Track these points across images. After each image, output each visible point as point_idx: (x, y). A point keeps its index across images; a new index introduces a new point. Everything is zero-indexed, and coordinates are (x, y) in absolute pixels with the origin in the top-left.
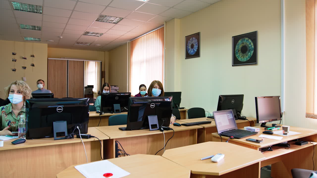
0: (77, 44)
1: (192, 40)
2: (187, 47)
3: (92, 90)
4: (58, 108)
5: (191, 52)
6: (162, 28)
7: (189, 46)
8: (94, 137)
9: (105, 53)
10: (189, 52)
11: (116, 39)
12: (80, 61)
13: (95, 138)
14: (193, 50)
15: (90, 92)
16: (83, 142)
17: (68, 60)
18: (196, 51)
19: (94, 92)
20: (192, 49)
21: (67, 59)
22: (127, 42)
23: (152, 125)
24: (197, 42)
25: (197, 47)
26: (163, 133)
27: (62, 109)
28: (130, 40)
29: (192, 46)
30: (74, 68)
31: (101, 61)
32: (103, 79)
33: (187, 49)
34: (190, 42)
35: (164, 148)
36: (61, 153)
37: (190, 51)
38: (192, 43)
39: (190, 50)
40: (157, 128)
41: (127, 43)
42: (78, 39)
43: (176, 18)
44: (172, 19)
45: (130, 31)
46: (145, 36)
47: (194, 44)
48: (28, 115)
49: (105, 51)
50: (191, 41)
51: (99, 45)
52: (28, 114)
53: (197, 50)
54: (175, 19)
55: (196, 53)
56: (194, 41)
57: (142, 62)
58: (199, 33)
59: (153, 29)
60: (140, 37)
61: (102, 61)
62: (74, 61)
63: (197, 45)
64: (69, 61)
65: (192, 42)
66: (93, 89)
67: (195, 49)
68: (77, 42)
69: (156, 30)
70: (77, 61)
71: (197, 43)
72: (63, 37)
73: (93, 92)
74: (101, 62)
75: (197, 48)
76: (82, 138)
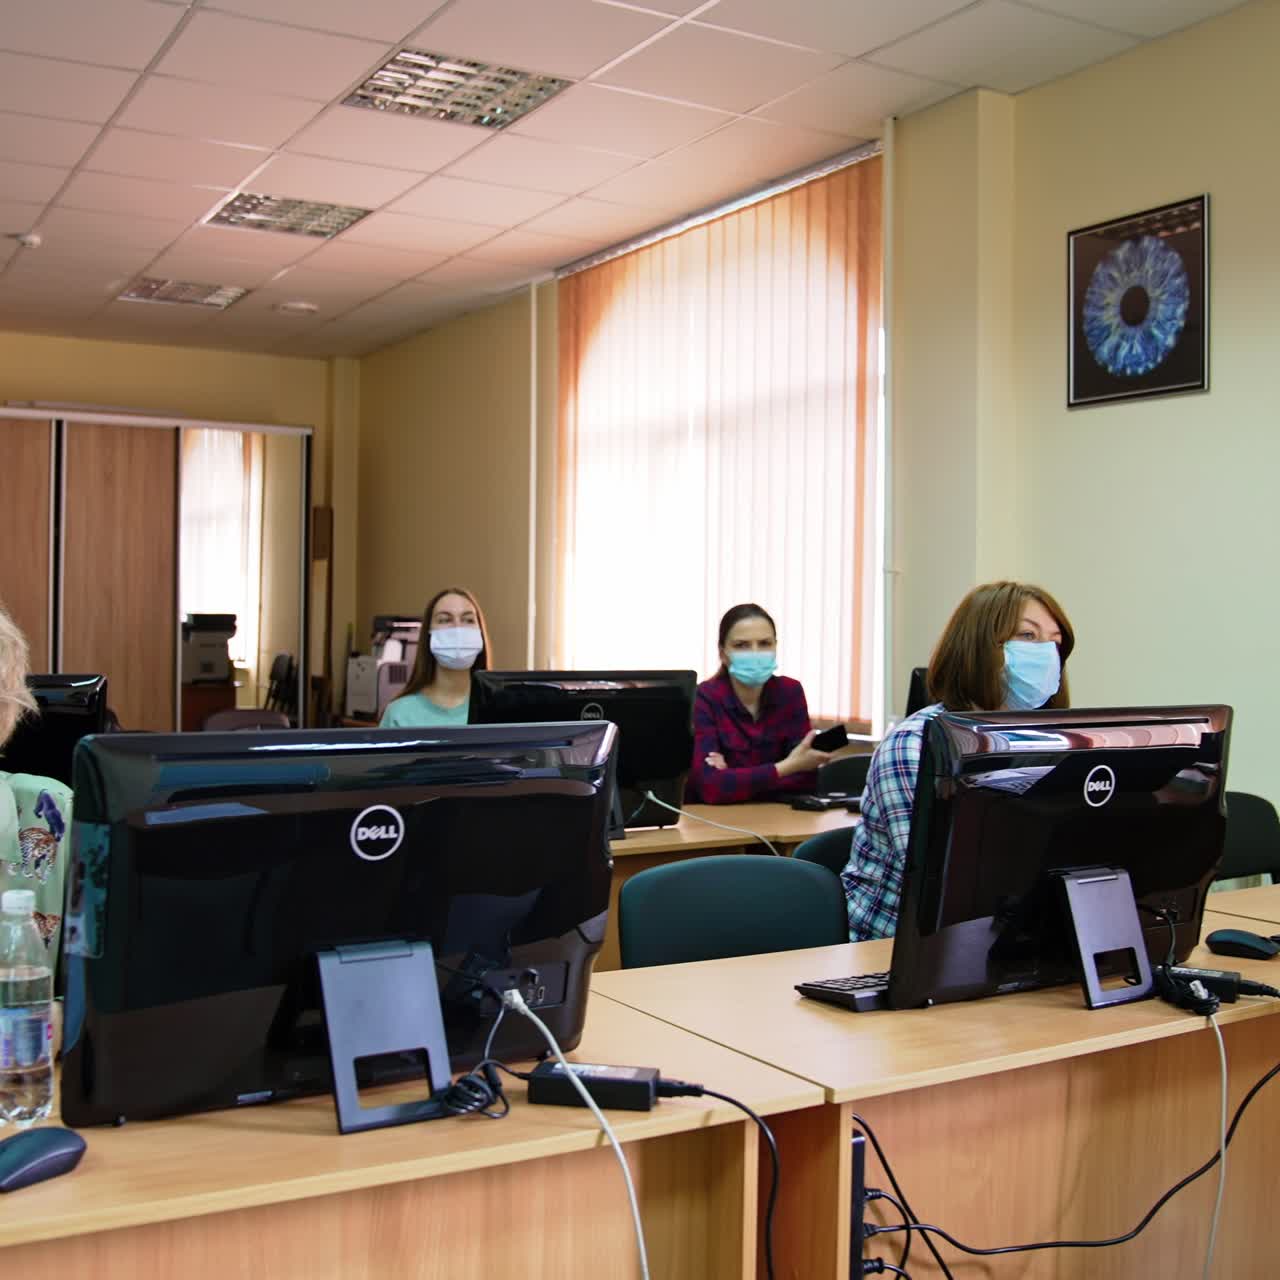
0: (132, 298)
1: (1127, 262)
2: (1088, 312)
3: (225, 647)
4: (361, 825)
5: (1123, 349)
6: (849, 168)
7: (1102, 308)
8: (696, 1091)
9: (330, 374)
10: (1105, 350)
11: (450, 258)
12: (147, 430)
13: (705, 1097)
14: (1138, 336)
15: (208, 667)
16: (622, 1145)
17: (59, 423)
18: (1170, 341)
19: (237, 665)
20: (1130, 331)
21: (55, 415)
22: (528, 286)
23: (1099, 958)
24: (1177, 275)
25: (1180, 311)
26: (1209, 1031)
27: (397, 831)
28: (558, 270)
29: (1135, 309)
30: (108, 479)
31: (308, 432)
32: (320, 567)
33: (1086, 328)
34: (1116, 274)
35: (1218, 1156)
36: (389, 1248)
37: (1117, 347)
38: (1134, 278)
39: (1113, 339)
40: (1139, 982)
41: (528, 294)
42: (162, 253)
43: (985, 88)
44: (960, 94)
45: (579, 195)
46: (695, 236)
47: (1153, 293)
48: (102, 895)
49: (330, 359)
50: (1124, 268)
51: (303, 305)
52: (98, 884)
53: (1180, 335)
54: (982, 94)
55: (1165, 359)
56: (1156, 266)
57: (665, 436)
58: (1201, 198)
59: (773, 176)
60: (647, 242)
61: (313, 428)
62: (103, 427)
63: (1176, 294)
64: (71, 424)
65: (1135, 273)
66: (231, 642)
67: (1160, 325)
68: (145, 280)
69: (803, 181)
70: (131, 429)
71: (1178, 281)
72: (43, 242)
73: (231, 663)
74: (309, 439)
75: (1182, 323)
76: (602, 1106)
